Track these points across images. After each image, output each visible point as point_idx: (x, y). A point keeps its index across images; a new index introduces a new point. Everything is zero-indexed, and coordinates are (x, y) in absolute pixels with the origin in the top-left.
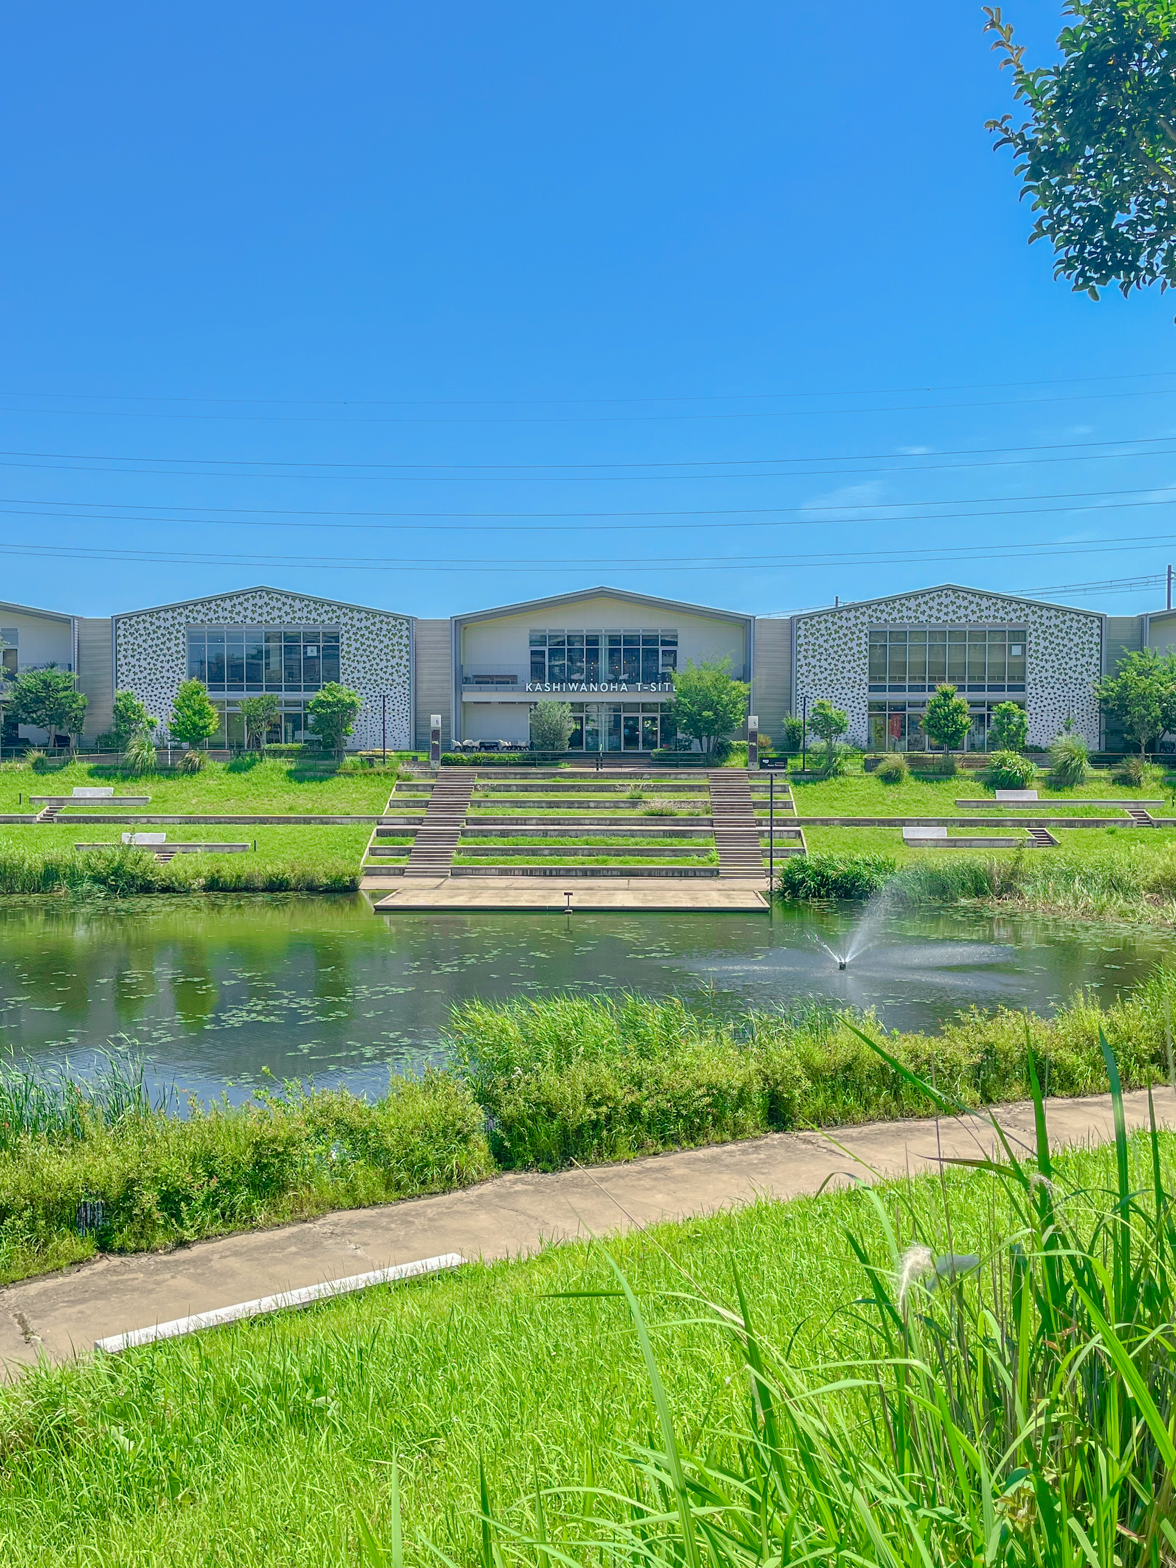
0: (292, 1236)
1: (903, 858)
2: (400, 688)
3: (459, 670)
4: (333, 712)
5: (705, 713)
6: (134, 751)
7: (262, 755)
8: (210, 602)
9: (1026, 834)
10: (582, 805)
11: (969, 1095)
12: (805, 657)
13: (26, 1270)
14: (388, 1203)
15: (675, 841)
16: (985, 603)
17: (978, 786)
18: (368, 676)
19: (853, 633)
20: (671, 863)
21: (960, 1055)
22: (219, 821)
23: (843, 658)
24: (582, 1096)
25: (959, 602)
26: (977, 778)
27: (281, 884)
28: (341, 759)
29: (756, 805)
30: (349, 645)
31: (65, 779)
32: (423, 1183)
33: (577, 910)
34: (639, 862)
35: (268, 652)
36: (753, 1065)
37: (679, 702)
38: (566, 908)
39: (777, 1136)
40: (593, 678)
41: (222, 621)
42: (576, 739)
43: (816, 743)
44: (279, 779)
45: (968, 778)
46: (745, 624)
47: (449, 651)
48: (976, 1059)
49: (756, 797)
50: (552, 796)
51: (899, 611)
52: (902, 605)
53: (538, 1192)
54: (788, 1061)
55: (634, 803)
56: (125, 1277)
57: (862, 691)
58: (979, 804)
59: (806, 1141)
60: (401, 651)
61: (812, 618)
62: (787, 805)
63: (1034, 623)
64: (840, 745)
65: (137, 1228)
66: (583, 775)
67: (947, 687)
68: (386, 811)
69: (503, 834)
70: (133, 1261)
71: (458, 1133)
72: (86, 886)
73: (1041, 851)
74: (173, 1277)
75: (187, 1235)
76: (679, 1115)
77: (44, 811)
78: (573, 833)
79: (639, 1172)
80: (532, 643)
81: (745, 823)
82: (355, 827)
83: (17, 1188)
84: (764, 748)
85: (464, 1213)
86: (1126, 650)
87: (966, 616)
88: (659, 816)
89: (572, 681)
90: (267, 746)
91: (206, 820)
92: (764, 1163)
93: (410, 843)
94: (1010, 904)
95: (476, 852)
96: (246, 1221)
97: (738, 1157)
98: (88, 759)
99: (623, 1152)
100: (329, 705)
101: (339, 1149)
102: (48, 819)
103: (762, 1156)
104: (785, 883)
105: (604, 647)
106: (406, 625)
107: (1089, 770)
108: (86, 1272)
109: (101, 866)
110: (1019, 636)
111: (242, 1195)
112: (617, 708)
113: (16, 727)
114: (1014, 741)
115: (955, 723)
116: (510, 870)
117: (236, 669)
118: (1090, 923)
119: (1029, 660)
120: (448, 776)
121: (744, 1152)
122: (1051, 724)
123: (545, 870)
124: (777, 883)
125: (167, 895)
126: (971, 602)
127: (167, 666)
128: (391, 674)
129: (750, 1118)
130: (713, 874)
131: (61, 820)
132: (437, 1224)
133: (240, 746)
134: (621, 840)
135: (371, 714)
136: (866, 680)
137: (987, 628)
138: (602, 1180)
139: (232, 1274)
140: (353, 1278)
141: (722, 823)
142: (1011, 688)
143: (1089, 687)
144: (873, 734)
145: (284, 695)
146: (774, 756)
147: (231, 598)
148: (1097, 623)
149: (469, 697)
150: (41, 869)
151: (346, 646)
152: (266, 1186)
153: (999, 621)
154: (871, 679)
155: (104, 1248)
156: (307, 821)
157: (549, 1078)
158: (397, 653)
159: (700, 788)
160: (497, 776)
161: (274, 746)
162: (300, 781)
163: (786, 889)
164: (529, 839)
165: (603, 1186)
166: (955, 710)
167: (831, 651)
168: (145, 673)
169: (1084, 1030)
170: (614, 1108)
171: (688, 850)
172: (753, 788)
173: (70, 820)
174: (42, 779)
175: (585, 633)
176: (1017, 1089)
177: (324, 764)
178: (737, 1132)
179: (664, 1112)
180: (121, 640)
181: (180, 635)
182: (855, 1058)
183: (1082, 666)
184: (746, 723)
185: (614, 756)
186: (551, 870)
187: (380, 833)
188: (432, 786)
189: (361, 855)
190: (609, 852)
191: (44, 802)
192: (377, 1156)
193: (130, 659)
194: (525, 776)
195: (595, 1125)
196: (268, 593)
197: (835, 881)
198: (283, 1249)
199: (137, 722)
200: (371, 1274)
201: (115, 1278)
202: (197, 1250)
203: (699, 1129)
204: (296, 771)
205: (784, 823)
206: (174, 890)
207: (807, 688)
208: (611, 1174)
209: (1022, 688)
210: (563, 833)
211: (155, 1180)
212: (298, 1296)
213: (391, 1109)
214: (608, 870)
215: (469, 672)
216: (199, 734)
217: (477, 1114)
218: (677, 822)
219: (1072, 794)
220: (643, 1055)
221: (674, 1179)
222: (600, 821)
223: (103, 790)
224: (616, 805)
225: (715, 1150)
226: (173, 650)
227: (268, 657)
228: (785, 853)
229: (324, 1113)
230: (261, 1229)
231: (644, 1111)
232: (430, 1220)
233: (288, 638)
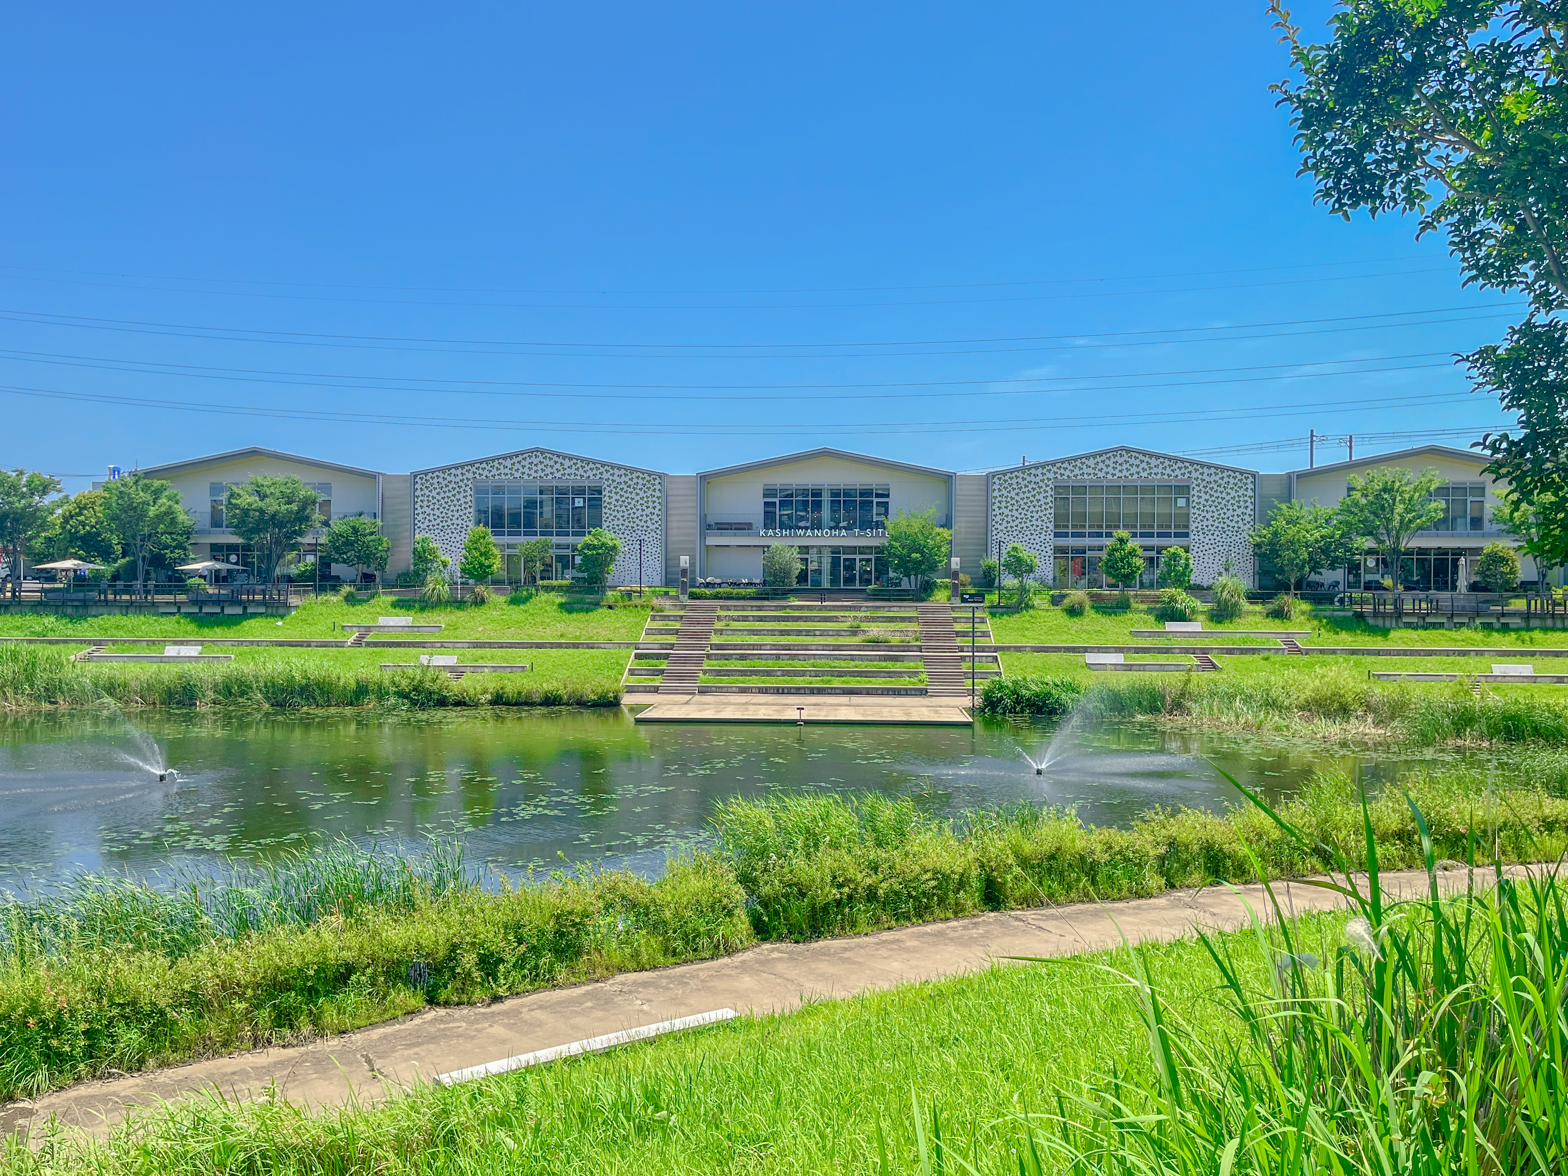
0: (587, 993)
1: (1087, 680)
2: (653, 534)
3: (703, 517)
4: (598, 554)
5: (914, 555)
6: (431, 586)
7: (537, 590)
8: (493, 461)
9: (1192, 660)
10: (808, 633)
11: (1155, 881)
12: (999, 508)
13: (369, 1018)
14: (666, 967)
15: (889, 664)
16: (1153, 462)
17: (1151, 618)
18: (626, 524)
19: (1040, 487)
20: (886, 683)
21: (1148, 847)
22: (501, 646)
23: (1032, 508)
24: (828, 879)
25: (1132, 461)
26: (1149, 611)
27: (555, 699)
28: (604, 592)
29: (958, 634)
30: (610, 497)
31: (371, 610)
32: (695, 950)
33: (808, 723)
34: (859, 682)
35: (541, 502)
36: (971, 855)
37: (891, 546)
38: (798, 721)
39: (992, 914)
40: (817, 525)
41: (503, 476)
42: (803, 577)
43: (1010, 581)
44: (552, 611)
45: (1141, 611)
46: (948, 479)
47: (694, 504)
48: (1162, 850)
49: (958, 627)
50: (783, 626)
51: (1080, 469)
52: (1083, 463)
53: (791, 959)
54: (1001, 850)
55: (854, 632)
56: (451, 1025)
57: (1048, 537)
58: (1152, 634)
59: (1017, 919)
60: (654, 502)
61: (1004, 475)
62: (985, 634)
63: (1197, 479)
64: (1031, 583)
65: (459, 985)
66: (809, 608)
67: (1123, 533)
68: (643, 637)
69: (743, 657)
70: (457, 1013)
71: (724, 908)
72: (393, 700)
73: (1206, 675)
74: (491, 1026)
75: (501, 991)
76: (910, 896)
77: (354, 637)
78: (801, 657)
79: (877, 944)
80: (765, 496)
81: (950, 649)
82: (617, 651)
83: (361, 948)
84: (964, 585)
85: (731, 976)
86: (1276, 503)
87: (1138, 473)
88: (875, 643)
89: (800, 528)
90: (541, 582)
91: (490, 645)
92: (982, 936)
93: (663, 665)
94: (1180, 720)
95: (719, 673)
96: (548, 980)
97: (960, 932)
98: (391, 593)
99: (862, 927)
100: (595, 547)
101: (625, 921)
102: (358, 643)
103: (981, 931)
104: (985, 700)
105: (826, 498)
106: (658, 480)
107: (1246, 606)
108: (417, 1021)
109: (404, 683)
110: (1183, 490)
111: (547, 958)
112: (836, 550)
113: (329, 566)
114: (1180, 580)
115: (1130, 565)
116: (749, 688)
117: (514, 518)
118: (1250, 736)
119: (1193, 511)
120: (694, 609)
121: (965, 928)
122: (1210, 565)
123: (778, 688)
124: (978, 701)
125: (459, 708)
126: (1142, 461)
127: (457, 515)
128: (646, 522)
129: (970, 899)
130: (923, 693)
131: (368, 644)
132: (708, 985)
133: (518, 581)
134: (843, 664)
135: (629, 556)
136: (1052, 528)
137: (1156, 483)
138: (845, 949)
139: (540, 1024)
140: (645, 1028)
141: (929, 648)
142: (1177, 535)
143: (1245, 534)
144: (1057, 574)
145: (555, 540)
146: (973, 592)
147: (511, 457)
148: (1251, 479)
149: (711, 541)
150: (353, 685)
151: (608, 497)
152: (563, 951)
153: (1166, 477)
154: (1056, 526)
155: (432, 1001)
156: (575, 646)
157: (799, 862)
158: (650, 504)
159: (910, 619)
160: (736, 609)
161: (546, 582)
162: (570, 612)
163: (986, 707)
164: (764, 662)
165: (847, 955)
166: (1130, 553)
167: (1022, 502)
168: (438, 521)
169: (1254, 827)
170: (855, 889)
171: (900, 672)
172: (955, 620)
173: (376, 644)
174: (352, 609)
175: (810, 487)
176: (1196, 877)
177: (589, 598)
178: (958, 911)
179: (896, 893)
180: (418, 493)
181: (467, 488)
182: (1058, 849)
183: (1238, 516)
184: (949, 564)
185: (833, 592)
186: (783, 688)
187: (638, 657)
188: (682, 617)
189: (622, 675)
190: (832, 674)
191: (355, 629)
192: (657, 927)
193: (425, 509)
194: (760, 608)
195: (838, 903)
196: (542, 453)
197: (1028, 700)
198: (581, 1004)
199: (431, 561)
200: (661, 1025)
201: (442, 1026)
202: (509, 1004)
203: (926, 908)
204: (566, 603)
205: (983, 649)
206: (465, 704)
207: (1001, 534)
208: (853, 945)
209: (1187, 535)
210: (793, 657)
211: (473, 944)
212: (599, 1042)
213: (668, 887)
214: (831, 688)
215: (711, 520)
216: (485, 572)
217: (739, 893)
218: (891, 648)
219: (1231, 626)
220: (879, 844)
221: (907, 950)
222: (825, 647)
223: (404, 619)
224: (838, 633)
225: (940, 926)
226: (462, 501)
227: (541, 507)
228: (985, 675)
229: (612, 889)
230: (561, 988)
231: (881, 892)
232: (703, 981)
233: (561, 491)
